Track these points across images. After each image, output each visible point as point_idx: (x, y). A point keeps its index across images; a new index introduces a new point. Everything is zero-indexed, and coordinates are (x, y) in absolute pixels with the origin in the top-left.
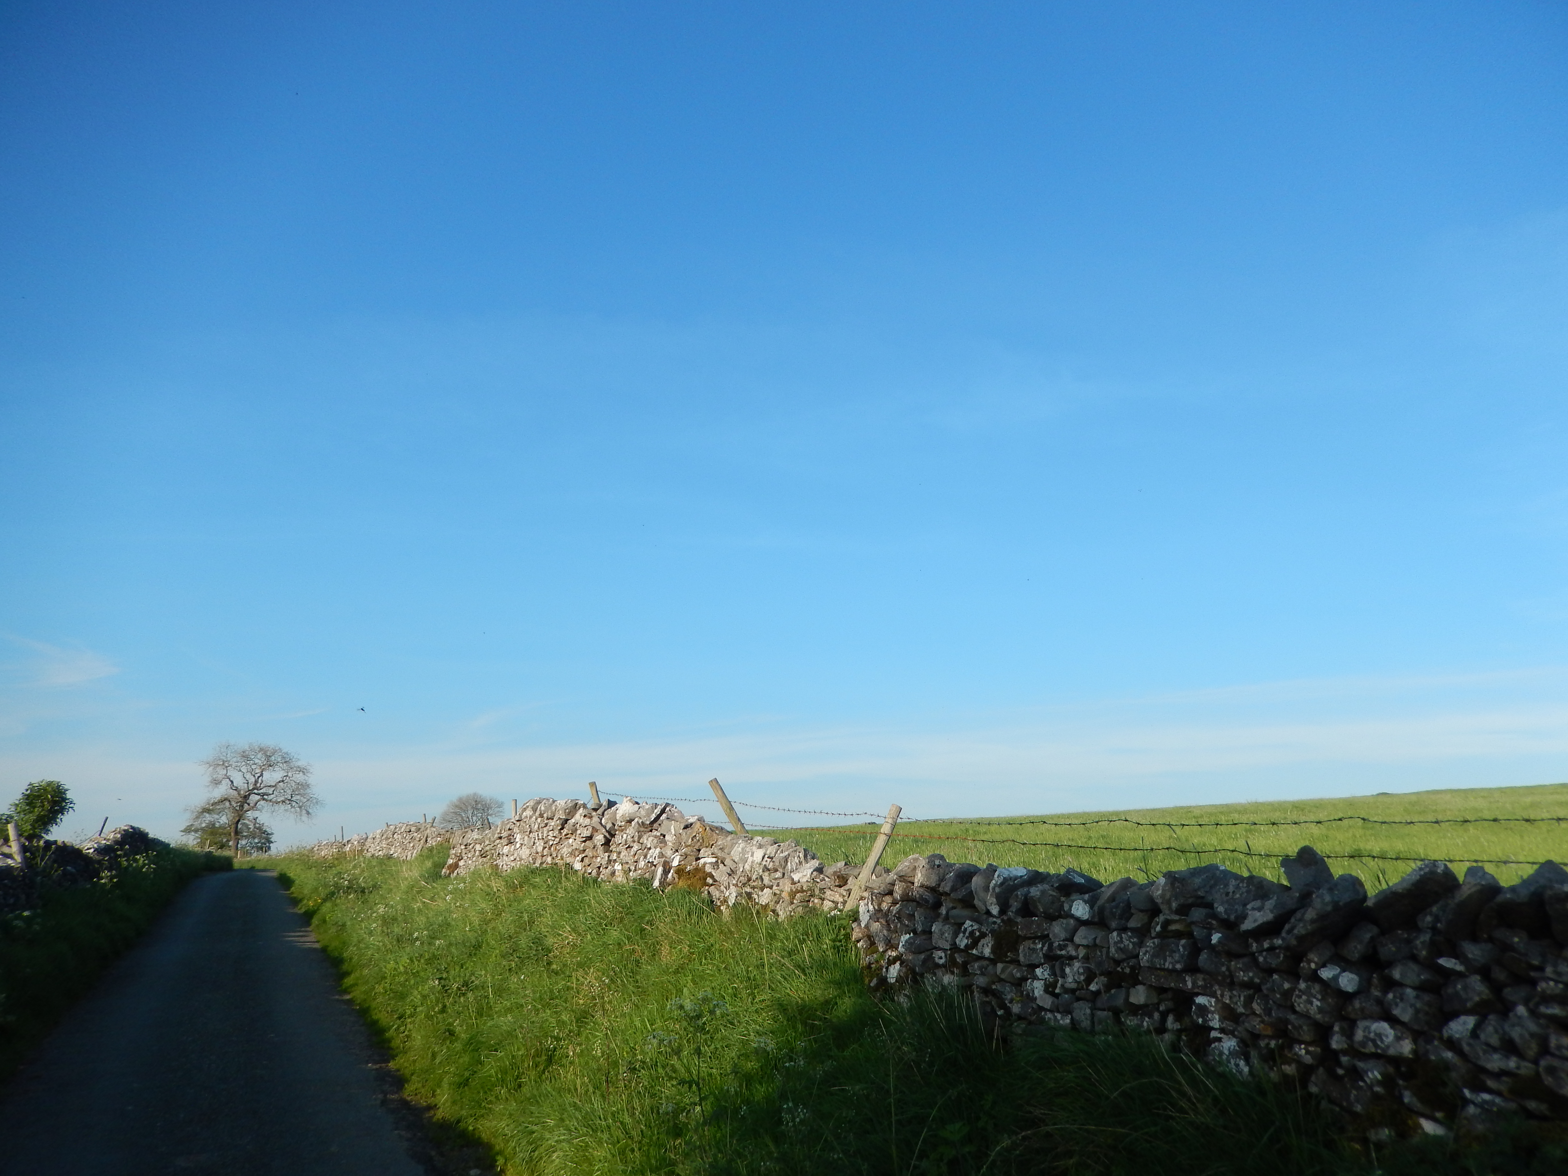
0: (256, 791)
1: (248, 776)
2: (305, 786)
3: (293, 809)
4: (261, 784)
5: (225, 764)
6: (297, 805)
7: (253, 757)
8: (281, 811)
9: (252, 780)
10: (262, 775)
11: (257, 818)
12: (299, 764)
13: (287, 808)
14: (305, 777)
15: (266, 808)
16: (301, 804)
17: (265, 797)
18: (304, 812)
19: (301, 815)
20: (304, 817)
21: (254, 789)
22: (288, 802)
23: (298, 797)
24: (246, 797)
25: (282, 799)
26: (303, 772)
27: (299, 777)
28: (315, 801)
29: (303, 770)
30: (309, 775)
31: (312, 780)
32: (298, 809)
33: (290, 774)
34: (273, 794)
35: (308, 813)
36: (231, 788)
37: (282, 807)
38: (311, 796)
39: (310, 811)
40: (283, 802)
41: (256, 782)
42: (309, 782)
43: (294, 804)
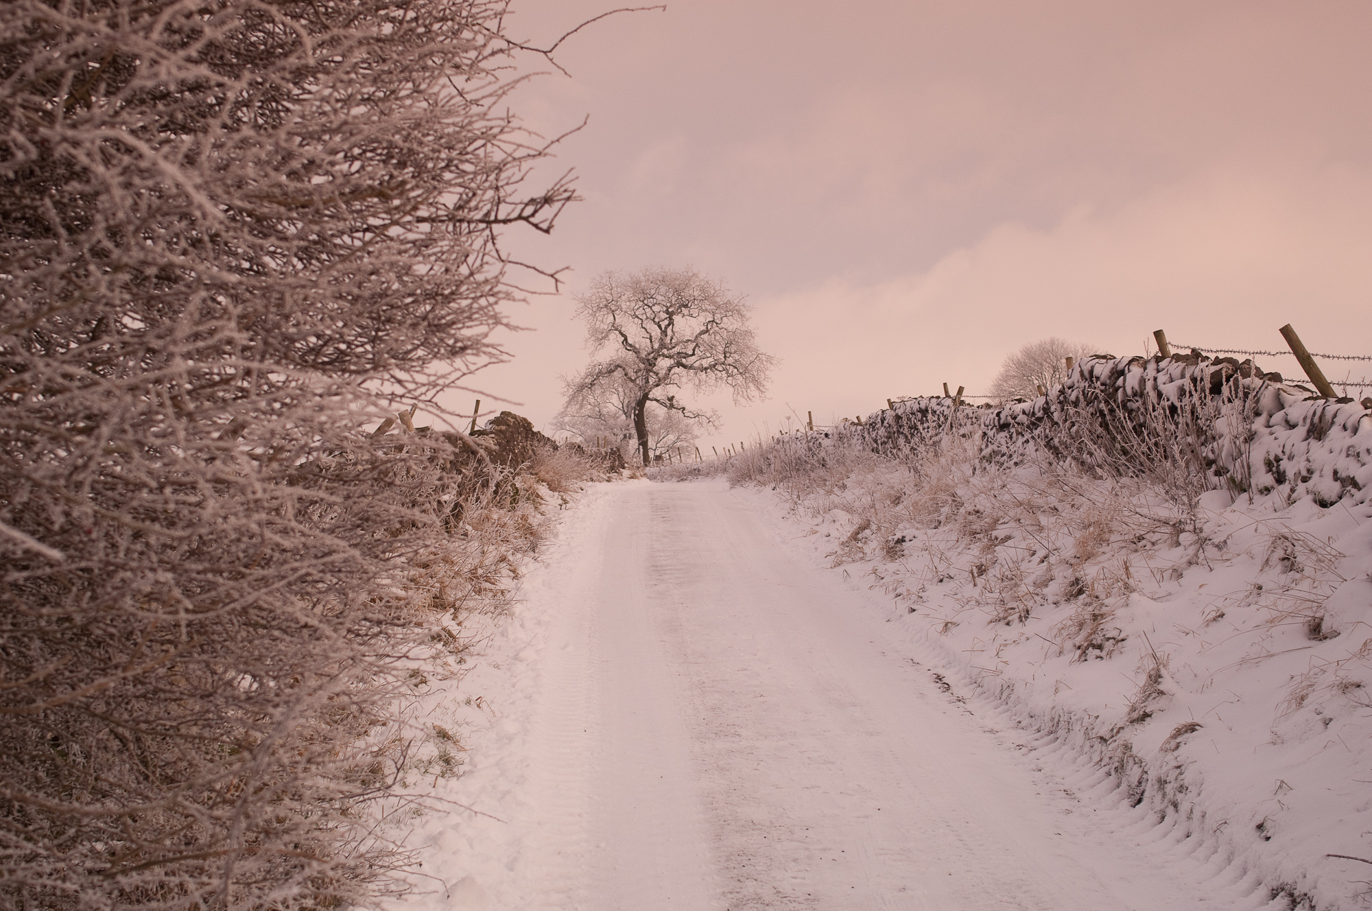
0: (665, 351)
1: (650, 326)
3: (730, 380)
4: (671, 339)
6: (735, 372)
7: (654, 292)
8: (710, 383)
9: (657, 332)
10: (671, 323)
11: (673, 397)
13: (718, 378)
14: (744, 321)
16: (742, 369)
17: (684, 360)
18: (749, 382)
19: (745, 390)
20: (751, 392)
21: (661, 347)
22: (720, 367)
23: (736, 357)
24: (650, 364)
25: (710, 361)
27: (734, 323)
28: (765, 361)
29: (737, 311)
30: (749, 317)
32: (738, 378)
35: (756, 384)
36: (625, 347)
37: (712, 375)
38: (759, 353)
39: (760, 380)
41: (664, 336)
42: (752, 330)
43: (730, 369)
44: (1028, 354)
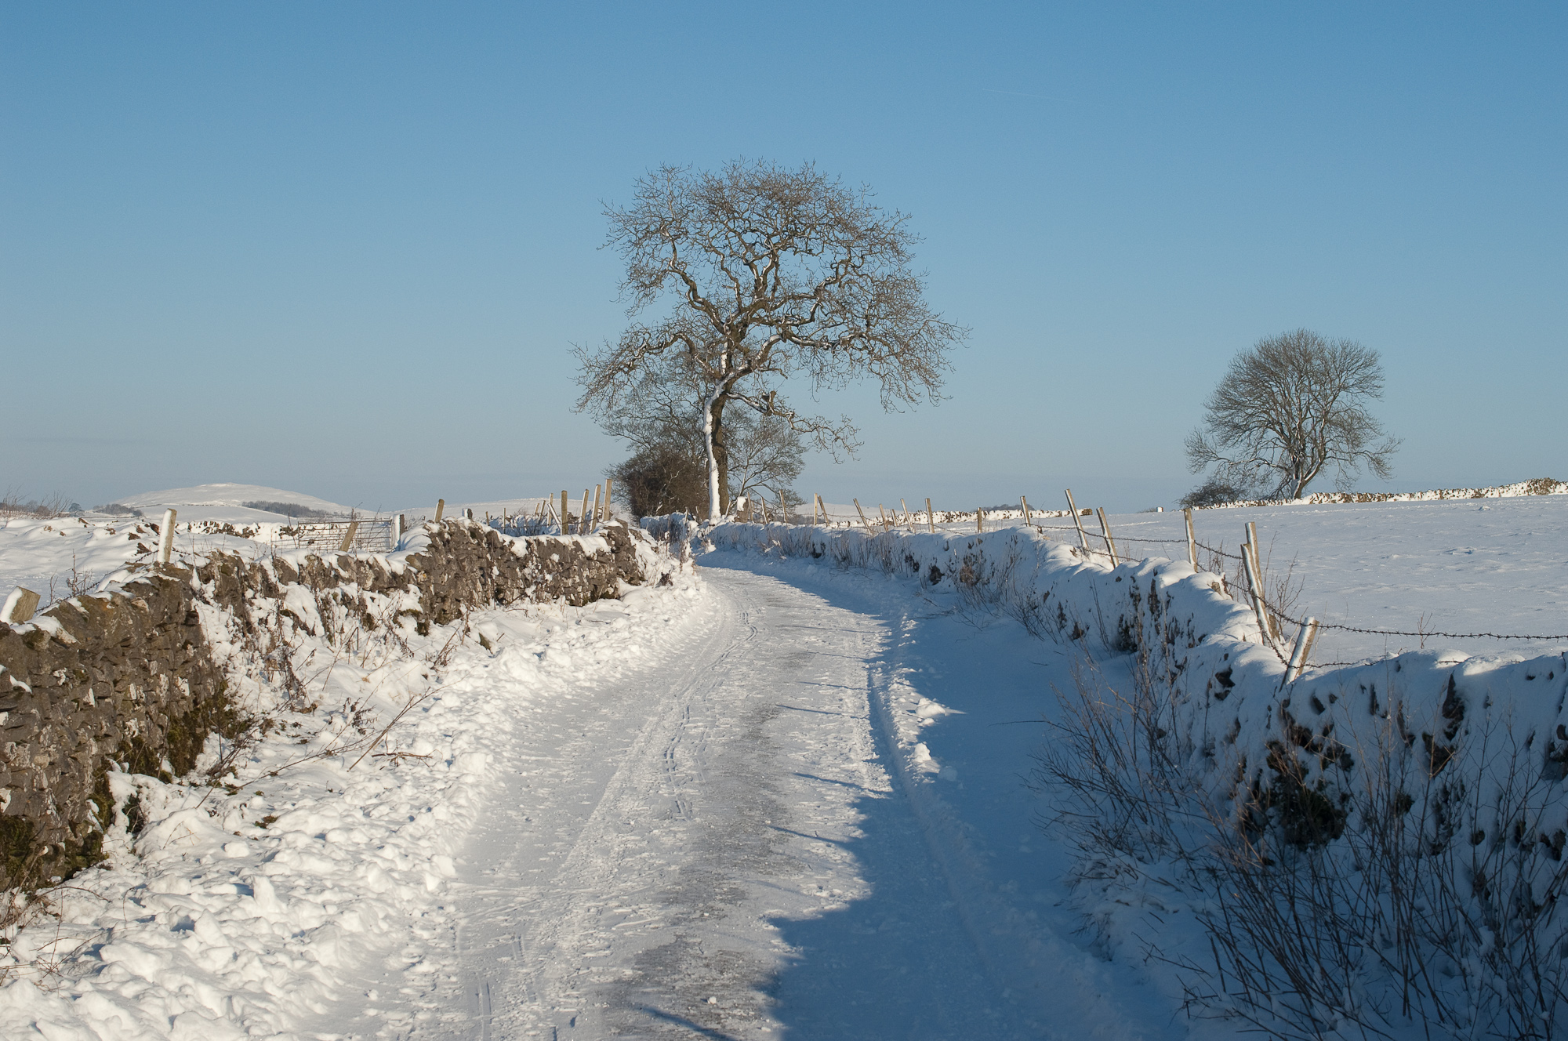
0: (762, 313)
1: (738, 267)
4: (774, 290)
5: (670, 229)
7: (745, 206)
9: (747, 277)
10: (775, 264)
11: (774, 393)
15: (794, 362)
17: (795, 330)
19: (903, 382)
20: (915, 387)
21: (755, 306)
22: (859, 343)
23: (889, 326)
24: (738, 332)
26: (894, 249)
32: (893, 362)
34: (812, 320)
36: (691, 302)
37: (843, 356)
39: (929, 366)
40: (846, 342)
41: (759, 285)
43: (878, 346)
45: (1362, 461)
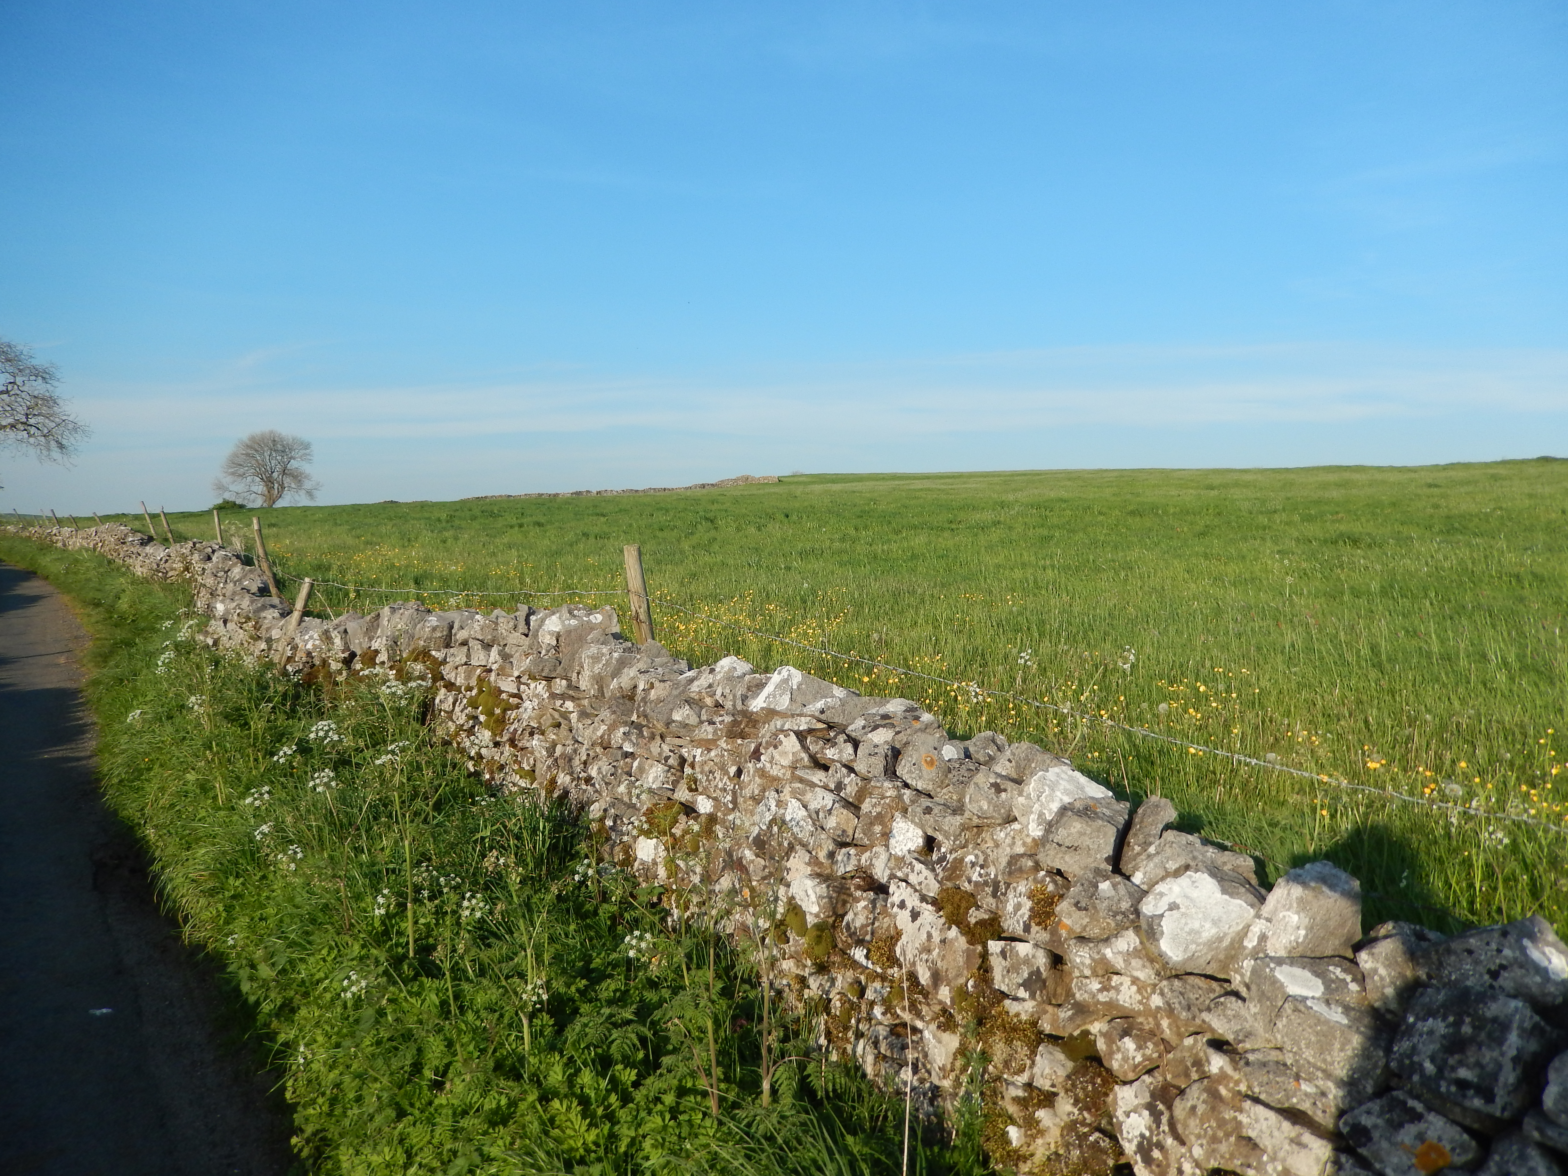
2: (50, 401)
3: (32, 440)
6: (37, 433)
8: (9, 442)
12: (34, 362)
13: (19, 438)
14: (48, 386)
16: (46, 431)
18: (53, 444)
19: (49, 450)
20: (56, 453)
22: (20, 426)
23: (40, 419)
25: (11, 420)
26: (44, 378)
27: (38, 387)
28: (71, 426)
29: (43, 375)
30: (55, 383)
31: (59, 390)
32: (42, 439)
33: (19, 380)
35: (61, 446)
37: (11, 434)
38: (64, 418)
39: (64, 442)
40: (13, 426)
42: (56, 395)
43: (33, 430)
44: (253, 439)
45: (302, 493)
